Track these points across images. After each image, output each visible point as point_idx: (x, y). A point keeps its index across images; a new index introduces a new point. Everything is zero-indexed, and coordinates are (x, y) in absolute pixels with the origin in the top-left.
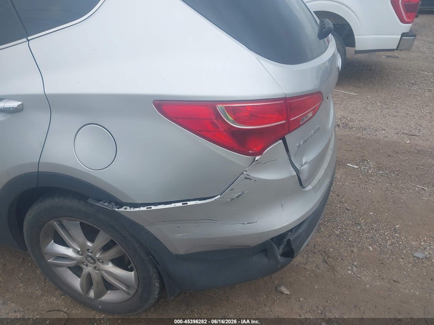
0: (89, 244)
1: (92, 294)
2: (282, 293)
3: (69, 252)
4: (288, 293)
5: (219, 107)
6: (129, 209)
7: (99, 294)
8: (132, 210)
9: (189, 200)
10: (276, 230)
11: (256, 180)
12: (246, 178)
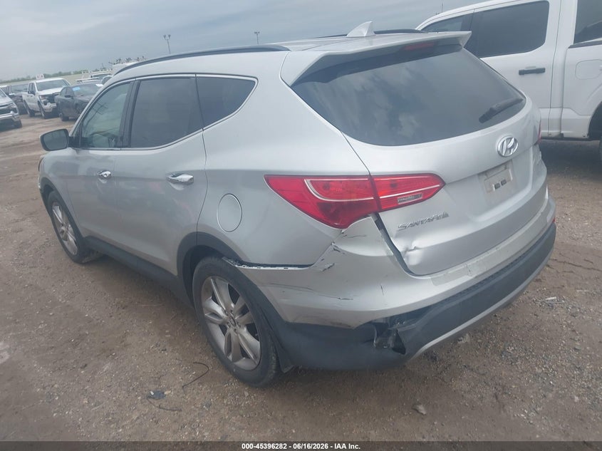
0: (233, 305)
1: (230, 357)
2: (418, 411)
3: (219, 310)
4: (424, 413)
5: (307, 182)
6: (246, 267)
7: (236, 359)
8: (248, 268)
9: (291, 266)
10: (374, 313)
11: (345, 253)
12: (335, 250)
